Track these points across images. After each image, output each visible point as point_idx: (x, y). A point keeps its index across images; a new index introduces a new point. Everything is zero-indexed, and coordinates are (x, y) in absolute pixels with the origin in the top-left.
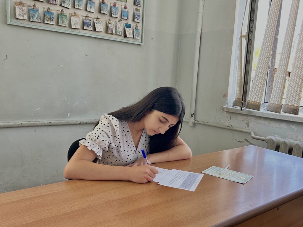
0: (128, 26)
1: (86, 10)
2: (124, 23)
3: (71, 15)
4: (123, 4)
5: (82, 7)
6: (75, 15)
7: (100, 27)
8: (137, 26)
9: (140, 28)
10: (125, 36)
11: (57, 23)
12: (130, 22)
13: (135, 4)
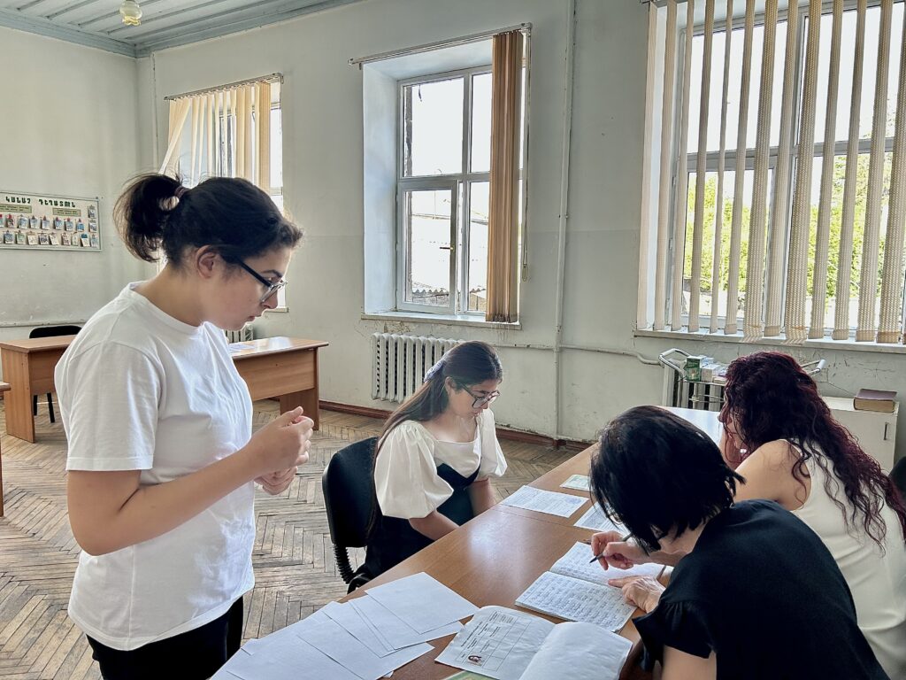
0: (84, 236)
1: (41, 227)
2: (79, 234)
3: (27, 234)
4: (77, 218)
5: (38, 227)
6: (31, 233)
7: (56, 241)
8: (93, 236)
9: (97, 236)
10: (82, 245)
11: (16, 242)
12: (86, 232)
13: (89, 216)
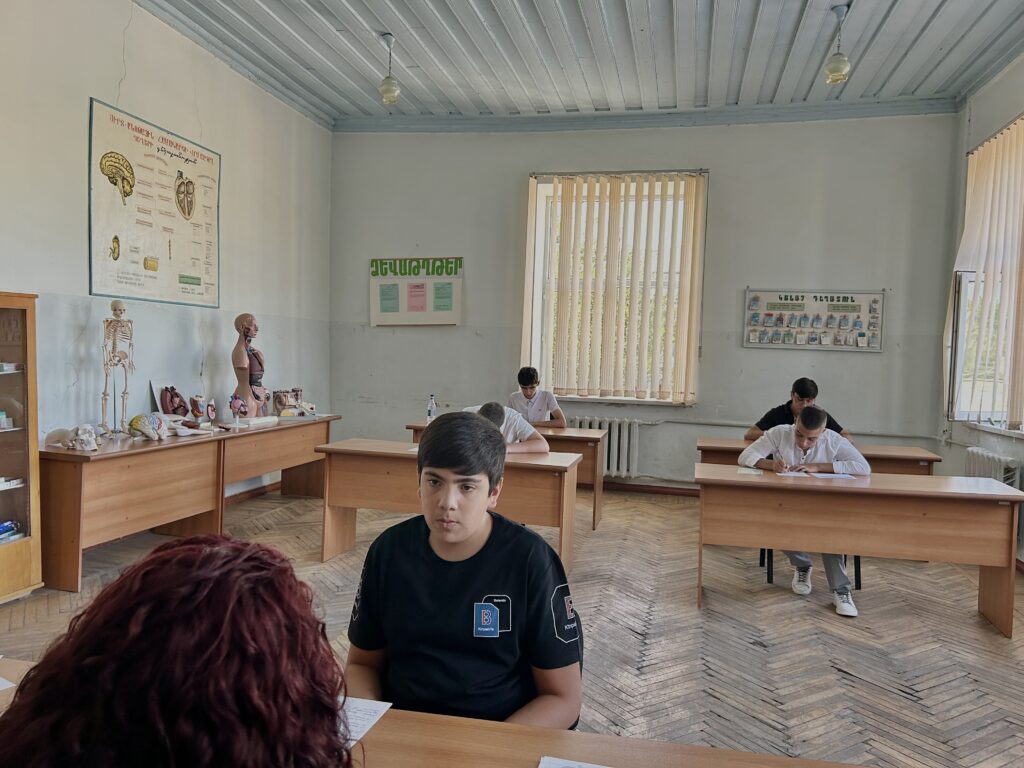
1: (812, 326)
2: (856, 332)
3: (797, 333)
4: (856, 314)
5: (809, 325)
6: (801, 332)
8: (873, 334)
9: (878, 335)
10: (857, 345)
11: (784, 342)
12: (864, 330)
13: (871, 312)
